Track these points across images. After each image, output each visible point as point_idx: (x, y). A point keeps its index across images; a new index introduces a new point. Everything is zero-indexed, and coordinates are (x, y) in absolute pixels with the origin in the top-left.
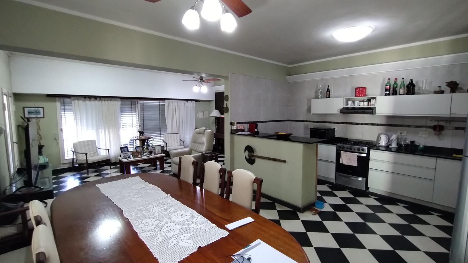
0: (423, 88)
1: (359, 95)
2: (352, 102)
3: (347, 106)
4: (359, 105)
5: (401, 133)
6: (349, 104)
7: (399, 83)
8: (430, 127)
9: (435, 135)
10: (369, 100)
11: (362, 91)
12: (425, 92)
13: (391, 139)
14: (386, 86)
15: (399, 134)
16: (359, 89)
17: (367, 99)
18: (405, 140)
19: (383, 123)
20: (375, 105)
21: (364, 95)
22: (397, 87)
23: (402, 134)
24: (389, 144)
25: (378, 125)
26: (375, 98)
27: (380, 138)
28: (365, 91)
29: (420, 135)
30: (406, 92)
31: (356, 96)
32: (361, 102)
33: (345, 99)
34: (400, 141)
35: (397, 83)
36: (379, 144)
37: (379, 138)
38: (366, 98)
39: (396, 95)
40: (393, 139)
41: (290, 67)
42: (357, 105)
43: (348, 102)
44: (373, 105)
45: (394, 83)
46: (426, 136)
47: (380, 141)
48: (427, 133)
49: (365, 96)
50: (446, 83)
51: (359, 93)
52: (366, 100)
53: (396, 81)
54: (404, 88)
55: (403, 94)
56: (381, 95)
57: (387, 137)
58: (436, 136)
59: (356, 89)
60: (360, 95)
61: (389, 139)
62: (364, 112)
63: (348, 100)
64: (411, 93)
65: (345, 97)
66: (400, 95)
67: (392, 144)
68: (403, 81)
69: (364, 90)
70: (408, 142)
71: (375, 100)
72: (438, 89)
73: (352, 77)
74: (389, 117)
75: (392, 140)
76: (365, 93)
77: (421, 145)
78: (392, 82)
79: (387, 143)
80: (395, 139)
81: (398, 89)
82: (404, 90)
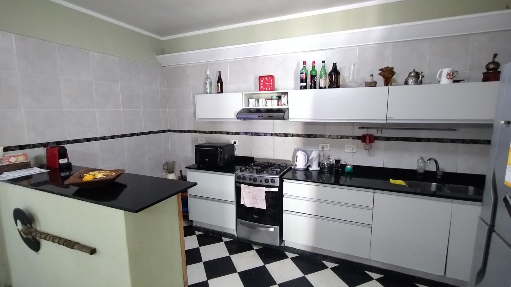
0: (350, 77)
1: (265, 89)
2: (256, 100)
3: (248, 106)
4: (266, 106)
5: (323, 148)
6: (251, 103)
7: (318, 68)
8: (358, 138)
9: (366, 149)
10: (279, 98)
11: (269, 81)
12: (353, 84)
13: (310, 158)
14: (301, 73)
15: (320, 148)
16: (264, 79)
17: (276, 95)
18: (329, 158)
19: (299, 133)
20: (287, 105)
21: (271, 88)
22: (315, 76)
23: (325, 149)
24: (308, 165)
25: (293, 135)
26: (286, 93)
27: (297, 156)
28: (273, 82)
29: (346, 150)
30: (328, 84)
31: (260, 90)
32: (268, 101)
33: (245, 94)
34: (321, 159)
35: (316, 69)
36: (296, 165)
37: (295, 157)
38: (274, 94)
39: (315, 88)
40: (314, 157)
41: (164, 41)
42: (262, 105)
43: (250, 100)
44: (285, 105)
45: (312, 69)
46: (353, 151)
47: (296, 162)
48: (355, 146)
49: (273, 90)
50: (380, 70)
51: (265, 86)
52: (275, 97)
53: (315, 66)
54: (326, 77)
55: (325, 88)
56: (295, 88)
57: (306, 154)
58: (366, 152)
59: (260, 78)
60: (267, 89)
61: (308, 157)
62: (272, 116)
63: (249, 97)
64: (335, 86)
65: (244, 92)
66: (321, 88)
67: (312, 164)
68: (324, 66)
69: (271, 80)
70: (333, 161)
71: (287, 96)
72: (369, 80)
73: (254, 59)
74: (307, 124)
75: (312, 159)
76: (273, 85)
77: (348, 165)
78: (309, 68)
79: (307, 164)
80: (315, 157)
81: (317, 79)
82: (326, 80)
